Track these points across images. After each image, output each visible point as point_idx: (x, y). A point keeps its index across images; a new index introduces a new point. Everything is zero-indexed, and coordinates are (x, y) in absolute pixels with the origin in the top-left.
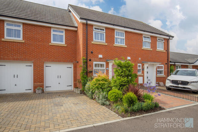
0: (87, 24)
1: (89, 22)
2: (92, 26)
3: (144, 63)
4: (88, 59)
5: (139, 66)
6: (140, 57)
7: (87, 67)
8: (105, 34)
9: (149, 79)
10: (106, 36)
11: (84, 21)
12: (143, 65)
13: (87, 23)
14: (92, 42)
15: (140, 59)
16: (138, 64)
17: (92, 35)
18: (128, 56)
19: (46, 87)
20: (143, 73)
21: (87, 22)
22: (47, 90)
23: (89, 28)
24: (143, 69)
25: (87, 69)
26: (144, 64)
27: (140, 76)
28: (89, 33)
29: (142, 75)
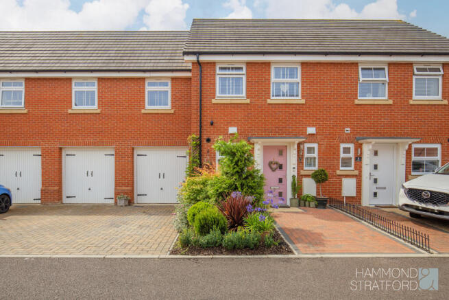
0: (199, 63)
1: (203, 58)
2: (213, 64)
3: (360, 142)
4: (205, 137)
5: (347, 150)
6: (347, 126)
7: (200, 155)
8: (244, 78)
9: (380, 184)
10: (248, 81)
11: (194, 58)
12: (359, 147)
13: (198, 61)
14: (214, 101)
15: (348, 130)
16: (342, 146)
17: (214, 84)
18: (309, 126)
19: (138, 195)
20: (359, 167)
21: (198, 58)
22: (139, 200)
23: (206, 71)
24: (359, 158)
25: (200, 159)
26: (361, 144)
27: (347, 176)
28: (205, 82)
29: (356, 172)
